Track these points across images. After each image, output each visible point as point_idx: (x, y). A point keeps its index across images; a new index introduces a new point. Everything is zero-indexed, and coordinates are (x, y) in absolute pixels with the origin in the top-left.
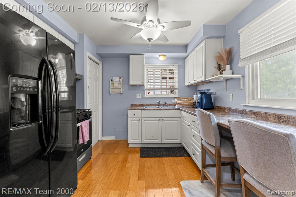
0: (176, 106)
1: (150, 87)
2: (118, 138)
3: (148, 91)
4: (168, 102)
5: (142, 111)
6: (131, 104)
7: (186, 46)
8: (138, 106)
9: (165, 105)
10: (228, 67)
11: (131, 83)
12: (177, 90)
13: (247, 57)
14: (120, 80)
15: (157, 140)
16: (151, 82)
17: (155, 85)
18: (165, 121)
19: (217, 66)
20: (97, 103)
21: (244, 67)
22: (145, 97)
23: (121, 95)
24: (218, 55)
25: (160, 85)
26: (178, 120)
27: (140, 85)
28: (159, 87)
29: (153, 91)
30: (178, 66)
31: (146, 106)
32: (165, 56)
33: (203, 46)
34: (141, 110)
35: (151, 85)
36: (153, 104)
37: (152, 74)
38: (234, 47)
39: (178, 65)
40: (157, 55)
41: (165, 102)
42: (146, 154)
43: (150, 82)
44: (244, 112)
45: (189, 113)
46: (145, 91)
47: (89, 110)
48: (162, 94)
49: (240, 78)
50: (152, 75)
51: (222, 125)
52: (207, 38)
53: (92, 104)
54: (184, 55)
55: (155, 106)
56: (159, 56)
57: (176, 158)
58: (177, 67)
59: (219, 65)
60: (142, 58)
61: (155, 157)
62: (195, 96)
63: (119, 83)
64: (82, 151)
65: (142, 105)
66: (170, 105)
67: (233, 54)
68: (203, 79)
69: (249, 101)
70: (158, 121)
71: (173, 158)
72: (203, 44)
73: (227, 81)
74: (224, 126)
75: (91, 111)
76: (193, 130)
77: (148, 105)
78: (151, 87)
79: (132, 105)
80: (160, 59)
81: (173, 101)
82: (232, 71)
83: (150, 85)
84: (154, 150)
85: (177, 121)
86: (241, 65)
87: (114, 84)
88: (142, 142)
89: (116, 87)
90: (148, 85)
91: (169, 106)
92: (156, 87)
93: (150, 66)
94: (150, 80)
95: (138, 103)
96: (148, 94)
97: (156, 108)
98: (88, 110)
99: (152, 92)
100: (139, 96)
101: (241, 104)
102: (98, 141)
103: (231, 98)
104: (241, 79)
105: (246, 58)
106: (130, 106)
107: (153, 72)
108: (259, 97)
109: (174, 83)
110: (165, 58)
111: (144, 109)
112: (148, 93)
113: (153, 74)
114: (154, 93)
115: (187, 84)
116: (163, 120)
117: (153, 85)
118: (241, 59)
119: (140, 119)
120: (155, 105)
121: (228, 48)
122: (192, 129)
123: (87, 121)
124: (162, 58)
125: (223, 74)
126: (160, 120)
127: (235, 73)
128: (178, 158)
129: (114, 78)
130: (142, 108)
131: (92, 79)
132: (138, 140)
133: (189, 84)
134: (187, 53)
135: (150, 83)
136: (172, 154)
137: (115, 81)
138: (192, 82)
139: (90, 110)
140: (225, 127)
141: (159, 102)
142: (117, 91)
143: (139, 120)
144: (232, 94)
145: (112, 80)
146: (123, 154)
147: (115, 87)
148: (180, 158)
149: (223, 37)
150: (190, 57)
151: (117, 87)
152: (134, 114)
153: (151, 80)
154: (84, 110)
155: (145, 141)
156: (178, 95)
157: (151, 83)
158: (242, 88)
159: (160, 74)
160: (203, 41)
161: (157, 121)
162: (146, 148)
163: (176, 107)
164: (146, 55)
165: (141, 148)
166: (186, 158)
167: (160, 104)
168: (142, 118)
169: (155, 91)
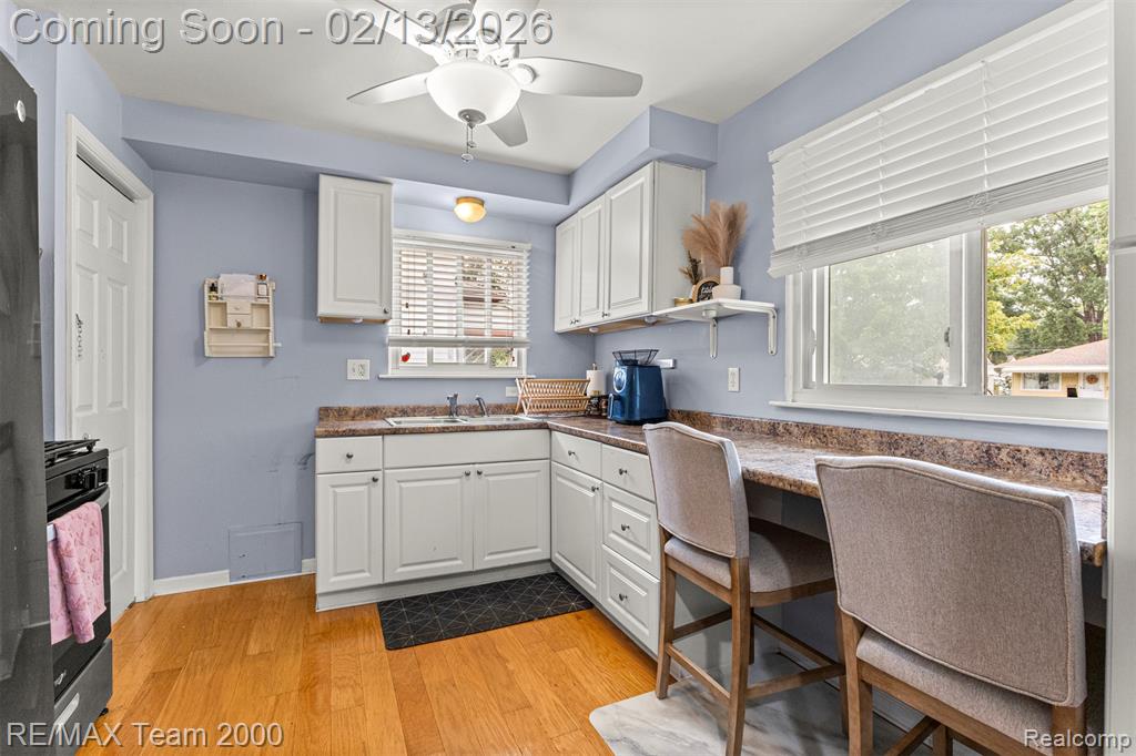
0: (521, 410)
1: (411, 329)
2: (249, 577)
3: (404, 350)
4: (491, 399)
5: (387, 438)
6: (320, 409)
7: (568, 178)
8: (353, 418)
9: (479, 409)
10: (727, 273)
11: (325, 308)
12: (524, 350)
13: (800, 246)
14: (263, 292)
15: (456, 559)
16: (417, 309)
17: (435, 324)
18: (491, 479)
19: (687, 265)
20: (121, 403)
21: (783, 280)
22: (389, 375)
23: (264, 365)
24: (695, 225)
25: (453, 324)
26: (538, 471)
27: (368, 322)
28: (450, 334)
29: (425, 349)
30: (530, 251)
31: (396, 415)
32: (482, 203)
33: (642, 185)
34: (382, 433)
35: (417, 323)
36: (424, 408)
37: (421, 274)
38: (746, 208)
39: (529, 246)
40: (448, 195)
41: (478, 399)
42: (415, 628)
43: (411, 309)
44: (781, 428)
45: (598, 439)
46: (390, 349)
47: (90, 448)
49: (767, 314)
50: (423, 282)
51: (764, 481)
52: (660, 159)
53: (95, 410)
54: (554, 209)
55: (435, 414)
56: (459, 200)
57: (541, 622)
58: (525, 255)
59: (695, 263)
60: (382, 196)
61: (458, 633)
62: (590, 374)
63: (253, 305)
64: (58, 682)
65: (374, 412)
66: (498, 409)
67: (743, 231)
68: (641, 309)
69: (794, 393)
70: (461, 478)
71: (529, 625)
72: (643, 177)
73: (721, 323)
74: (773, 484)
75: (106, 452)
76: (615, 505)
77: (404, 412)
78: (418, 333)
79: (324, 413)
80: (458, 213)
81: (509, 391)
82: (738, 288)
83: (411, 323)
84: (446, 606)
85: (534, 475)
86: (775, 268)
87: (229, 310)
88: (388, 580)
89: (239, 325)
90: (404, 323)
91: (496, 413)
92: (438, 334)
93: (414, 238)
94: (411, 302)
95: (353, 402)
96: (402, 364)
97: (441, 421)
98: (85, 449)
99: (419, 355)
100: (358, 369)
101: (771, 403)
102: (130, 606)
103: (733, 382)
104: (772, 319)
105: (794, 247)
106: (312, 415)
107: (425, 268)
108: (826, 381)
109: (514, 320)
110: (482, 212)
111: (395, 432)
112: (400, 359)
113: (425, 277)
114: (430, 356)
115: (563, 325)
116: (479, 473)
117: (425, 324)
118: (777, 249)
119: (379, 475)
120: (432, 411)
121: (723, 207)
122: (612, 499)
123: (90, 510)
124: (466, 211)
125: (709, 296)
126: (468, 474)
127: (748, 295)
128: (550, 620)
129: (223, 280)
130: (379, 425)
131: (94, 272)
132: (367, 574)
133: (573, 327)
134: (571, 203)
135: (411, 316)
136: (524, 608)
138: (591, 319)
140: (781, 484)
141: (456, 396)
142: (248, 345)
143: (375, 480)
144: (736, 370)
145: (213, 288)
146: (297, 650)
147: (232, 324)
148: (556, 618)
149: (707, 166)
150: (582, 220)
151: (244, 325)
152: (349, 456)
153: (418, 302)
155: (402, 573)
156: (527, 369)
157: (417, 316)
158: (772, 347)
159: (454, 278)
160: (641, 167)
161: (458, 481)
162: (407, 601)
163: (525, 418)
164: (400, 187)
165: (382, 606)
166: (579, 618)
167: (460, 407)
168: (387, 471)
169: (435, 349)
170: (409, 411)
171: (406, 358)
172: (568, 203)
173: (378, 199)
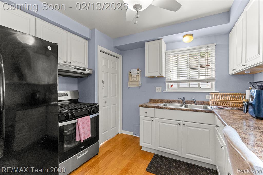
1: (172, 78)
3: (171, 84)
4: (199, 99)
6: (150, 99)
7: (229, 12)
8: (157, 102)
9: (194, 102)
12: (214, 83)
14: (138, 72)
15: (176, 150)
16: (174, 72)
17: (180, 76)
18: (188, 127)
22: (167, 91)
23: (139, 88)
25: (187, 75)
26: (210, 129)
27: (158, 77)
28: (186, 79)
29: (177, 83)
30: (216, 46)
31: (167, 102)
32: (192, 35)
35: (174, 76)
36: (176, 101)
37: (176, 62)
39: (215, 44)
40: (179, 36)
41: (193, 99)
42: (156, 168)
43: (172, 72)
46: (167, 84)
48: (190, 88)
50: (176, 64)
53: (108, 97)
54: (225, 27)
55: (179, 103)
56: (184, 36)
58: (214, 48)
60: (159, 43)
62: (247, 92)
63: (137, 75)
64: (82, 147)
65: (162, 101)
66: (202, 103)
70: (177, 125)
77: (170, 102)
78: (175, 79)
81: (207, 97)
85: (208, 130)
87: (132, 77)
88: (156, 149)
89: (134, 80)
91: (200, 104)
92: (181, 79)
93: (173, 52)
95: (157, 98)
96: (170, 88)
98: (95, 105)
99: (175, 85)
100: (159, 89)
102: (118, 134)
107: (177, 60)
109: (209, 72)
110: (192, 38)
112: (170, 86)
114: (178, 85)
116: (184, 125)
117: (177, 76)
119: (154, 119)
123: (88, 118)
124: (187, 39)
126: (179, 124)
129: (132, 71)
131: (108, 73)
132: (151, 145)
137: (132, 73)
138: (239, 68)
139: (97, 105)
142: (135, 84)
143: (152, 120)
145: (130, 73)
147: (133, 80)
152: (146, 113)
153: (174, 70)
154: (91, 105)
155: (160, 148)
156: (216, 89)
157: (174, 74)
159: (187, 61)
162: (161, 157)
163: (209, 108)
164: (165, 39)
165: (156, 155)
167: (188, 101)
168: (156, 118)
169: (180, 83)
170: (172, 101)
171: (172, 86)
172: (229, 22)
173: (159, 44)
